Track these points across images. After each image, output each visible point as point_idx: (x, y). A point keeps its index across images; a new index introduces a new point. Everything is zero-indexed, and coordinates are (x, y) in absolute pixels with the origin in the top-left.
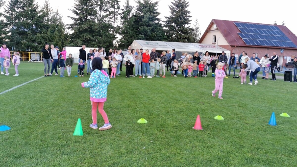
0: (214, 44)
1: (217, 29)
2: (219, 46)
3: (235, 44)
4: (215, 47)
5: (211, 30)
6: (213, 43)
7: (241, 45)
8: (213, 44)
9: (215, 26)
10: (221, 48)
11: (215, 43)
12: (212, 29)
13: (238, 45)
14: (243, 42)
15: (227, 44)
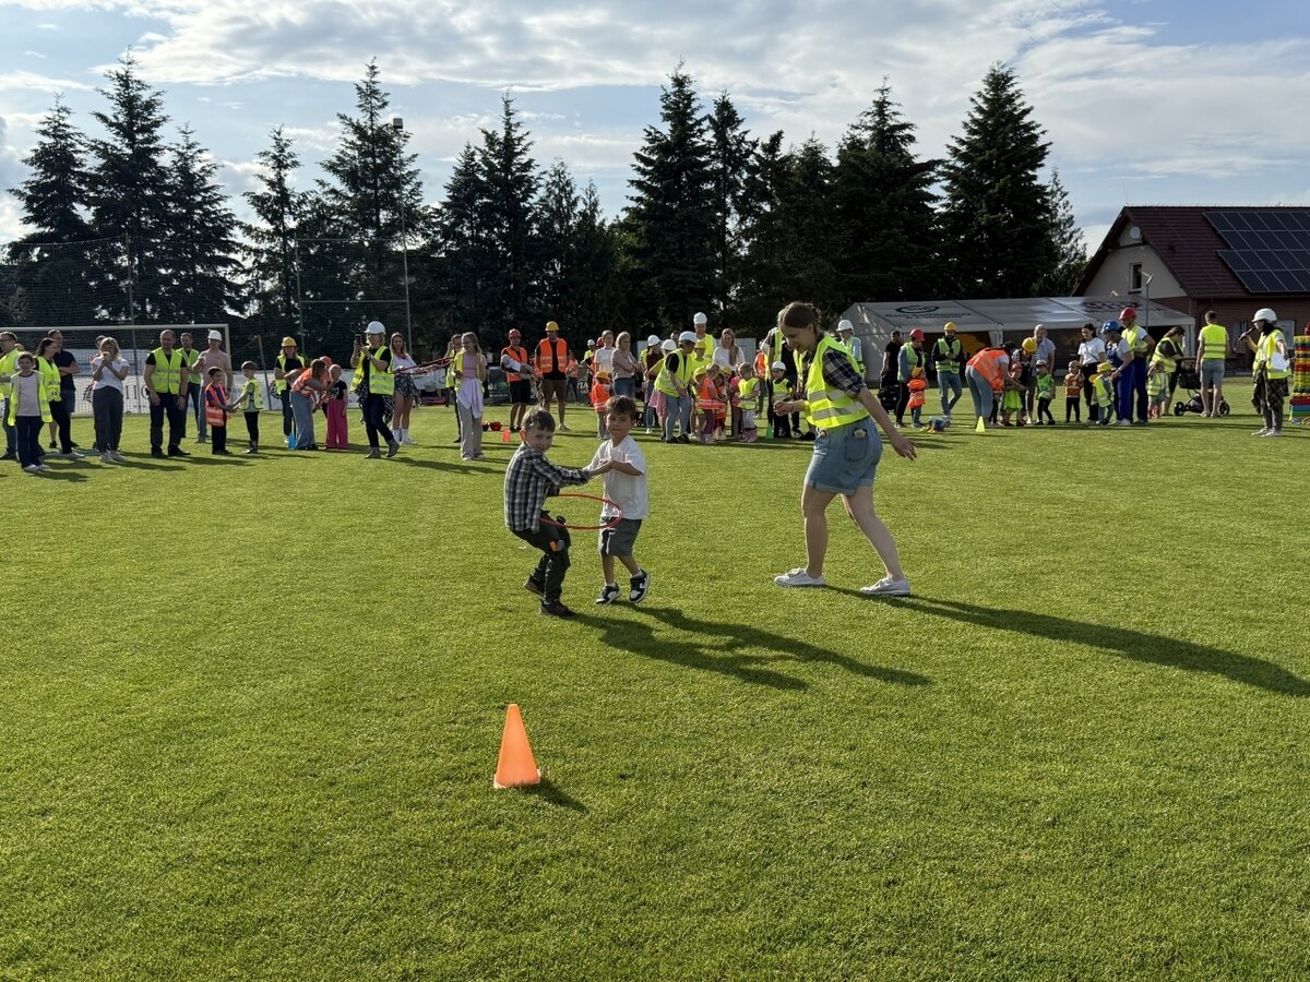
0: (1135, 293)
1: (1144, 242)
2: (1155, 300)
3: (1213, 295)
5: (1122, 245)
6: (1132, 290)
8: (1130, 293)
9: (1135, 233)
10: (1160, 307)
11: (1139, 292)
12: (1124, 241)
13: (1220, 296)
14: (1237, 282)
15: (1181, 293)
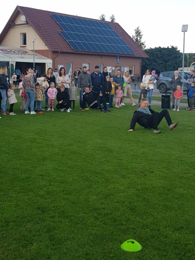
1: (27, 23)
3: (59, 50)
4: (27, 53)
5: (16, 24)
6: (22, 46)
7: (66, 50)
9: (22, 19)
10: (35, 53)
11: (26, 47)
12: (18, 22)
13: (62, 50)
14: (68, 45)
15: (45, 48)
